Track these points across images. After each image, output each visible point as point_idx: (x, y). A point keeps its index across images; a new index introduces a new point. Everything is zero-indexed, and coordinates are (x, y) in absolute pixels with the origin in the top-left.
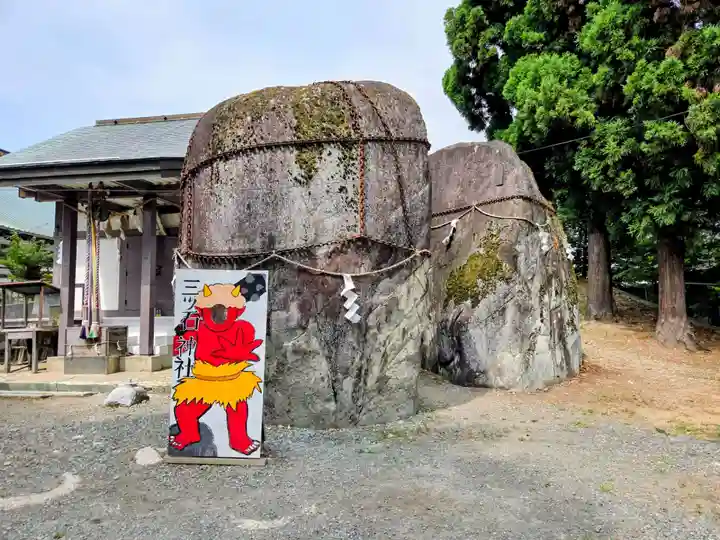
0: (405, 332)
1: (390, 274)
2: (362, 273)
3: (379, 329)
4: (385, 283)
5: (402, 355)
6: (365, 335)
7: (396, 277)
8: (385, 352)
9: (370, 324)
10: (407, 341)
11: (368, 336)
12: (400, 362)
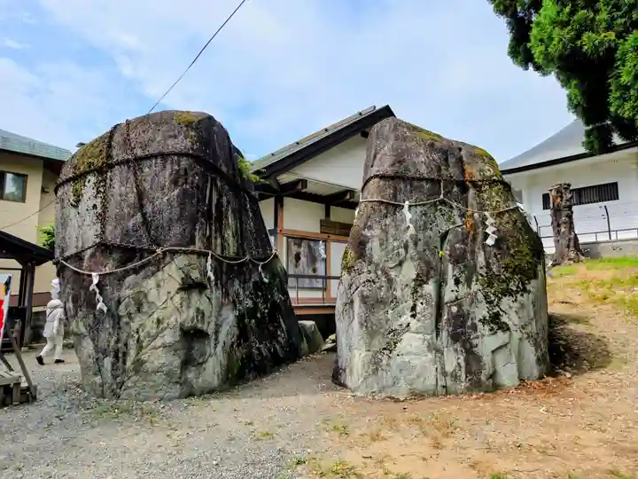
0: (159, 322)
1: (136, 271)
2: (108, 272)
3: (130, 318)
4: (130, 279)
5: (159, 342)
6: (118, 323)
7: (142, 274)
8: (139, 338)
9: (121, 314)
10: (163, 330)
11: (121, 324)
12: (155, 348)
